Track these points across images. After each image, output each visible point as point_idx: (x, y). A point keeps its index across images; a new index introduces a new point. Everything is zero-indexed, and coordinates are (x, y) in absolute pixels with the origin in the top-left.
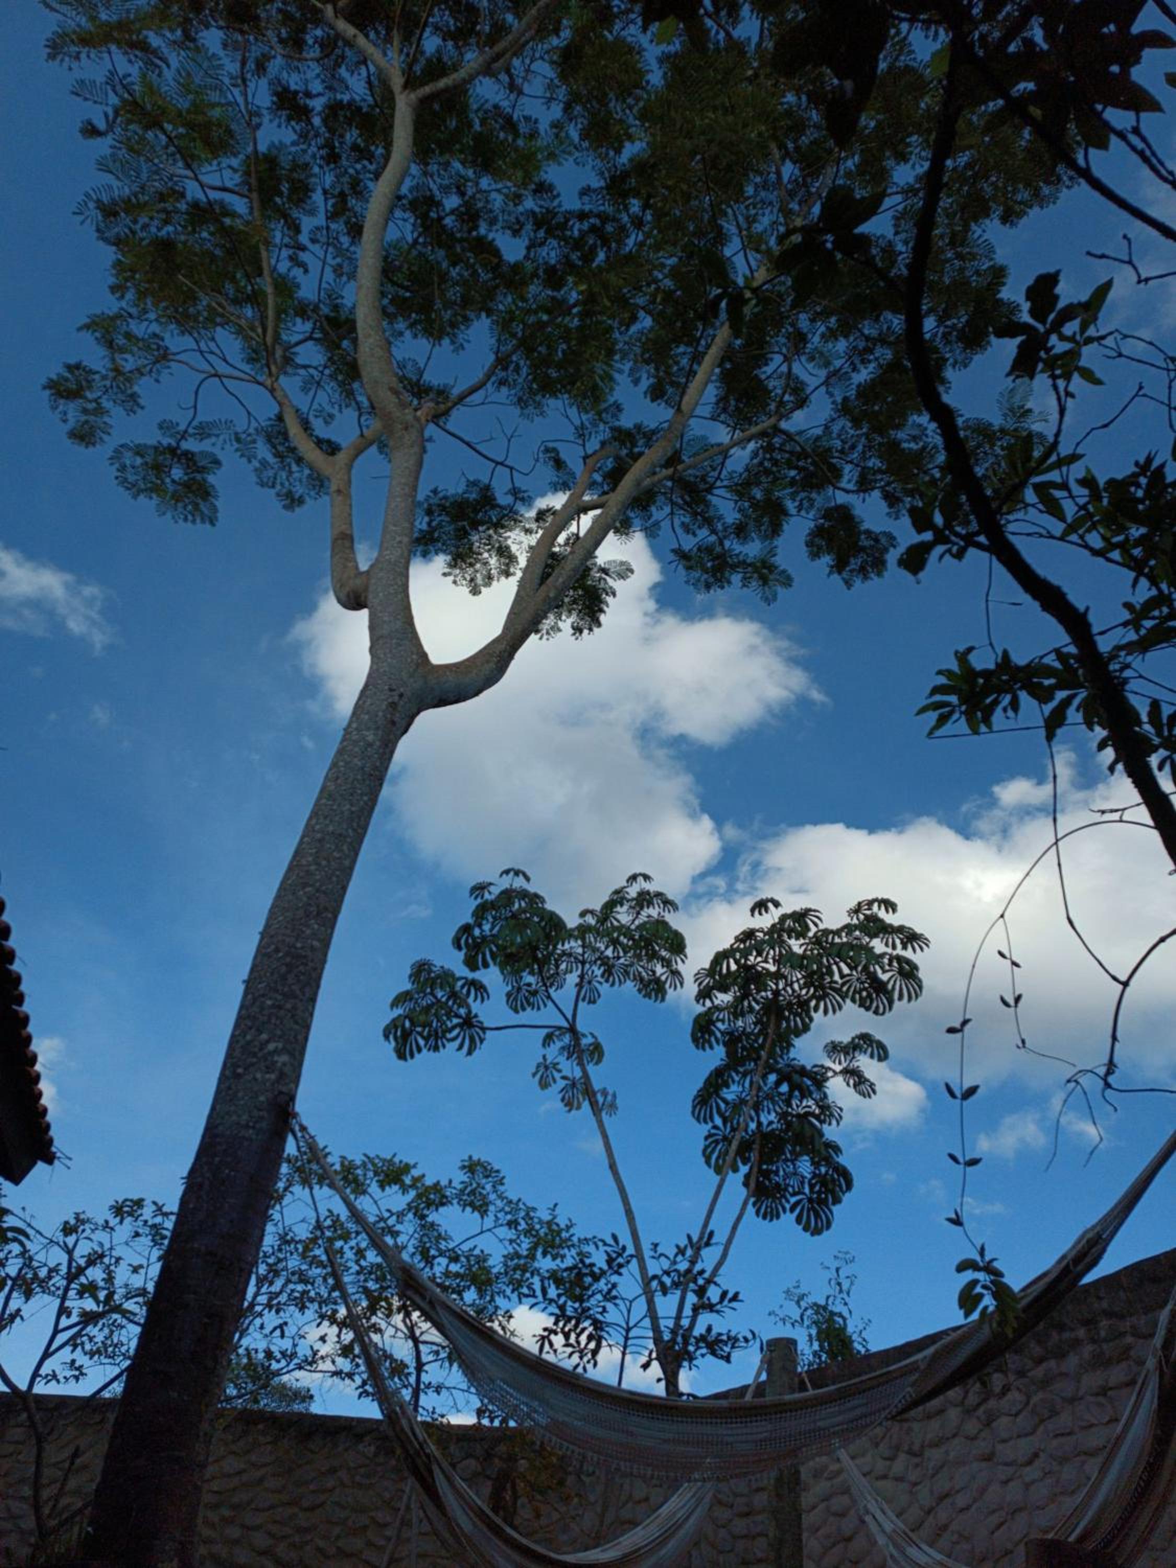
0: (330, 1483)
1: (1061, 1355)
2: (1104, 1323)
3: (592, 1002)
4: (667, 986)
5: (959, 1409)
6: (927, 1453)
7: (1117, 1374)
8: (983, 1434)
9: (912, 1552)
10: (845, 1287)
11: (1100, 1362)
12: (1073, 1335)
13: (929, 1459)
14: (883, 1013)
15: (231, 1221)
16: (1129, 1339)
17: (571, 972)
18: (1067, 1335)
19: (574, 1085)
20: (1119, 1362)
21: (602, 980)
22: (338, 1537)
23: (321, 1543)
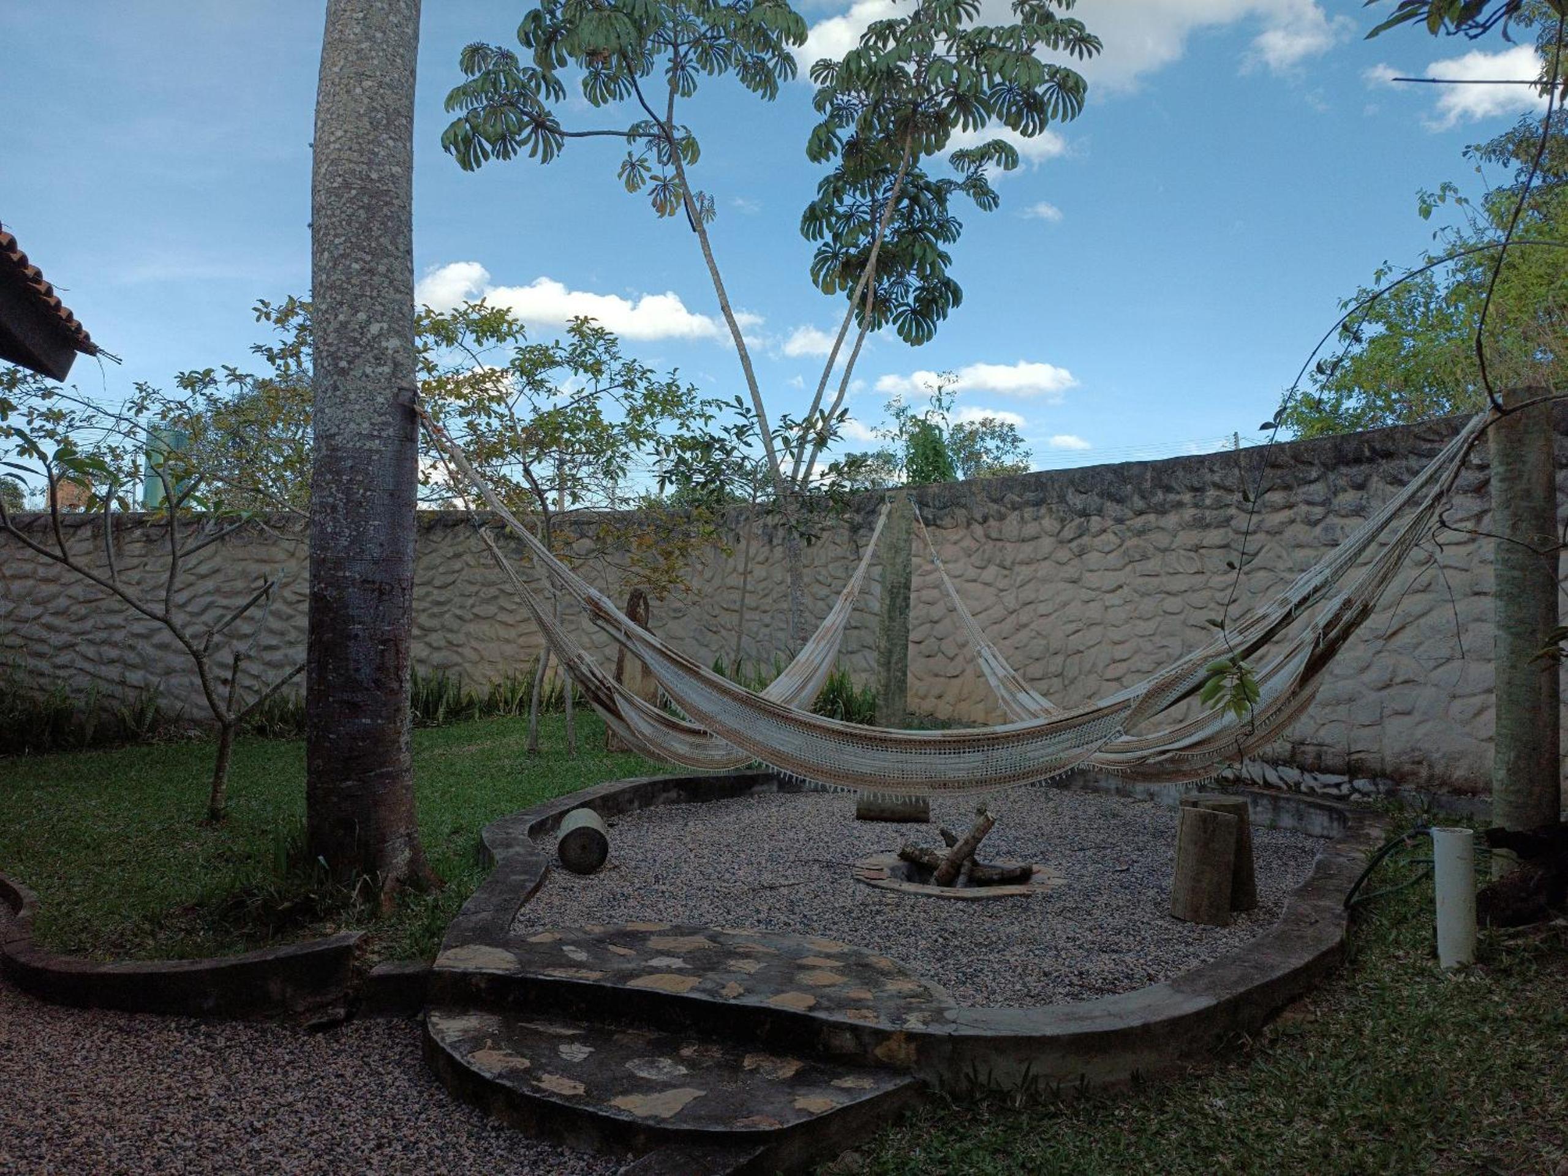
0: (457, 565)
1: (1161, 510)
2: (1212, 493)
3: (686, 94)
4: (776, 74)
5: (1053, 539)
6: (1017, 568)
7: (1214, 536)
8: (1072, 562)
9: (1022, 696)
10: (945, 404)
11: (1200, 524)
12: (1178, 498)
13: (1018, 574)
14: (1031, 135)
15: (381, 545)
16: (1233, 511)
17: (659, 52)
18: (1171, 497)
19: (665, 186)
20: (1217, 527)
21: (698, 67)
22: (473, 606)
23: (459, 612)
